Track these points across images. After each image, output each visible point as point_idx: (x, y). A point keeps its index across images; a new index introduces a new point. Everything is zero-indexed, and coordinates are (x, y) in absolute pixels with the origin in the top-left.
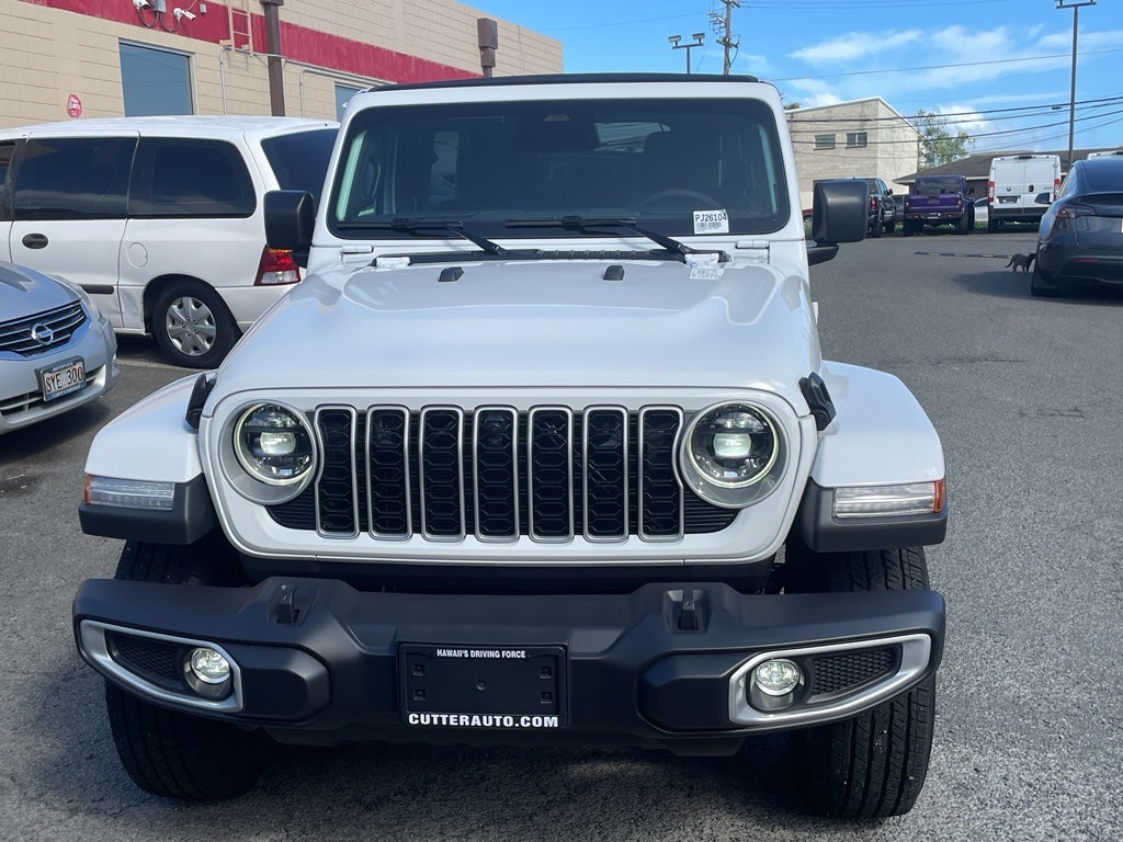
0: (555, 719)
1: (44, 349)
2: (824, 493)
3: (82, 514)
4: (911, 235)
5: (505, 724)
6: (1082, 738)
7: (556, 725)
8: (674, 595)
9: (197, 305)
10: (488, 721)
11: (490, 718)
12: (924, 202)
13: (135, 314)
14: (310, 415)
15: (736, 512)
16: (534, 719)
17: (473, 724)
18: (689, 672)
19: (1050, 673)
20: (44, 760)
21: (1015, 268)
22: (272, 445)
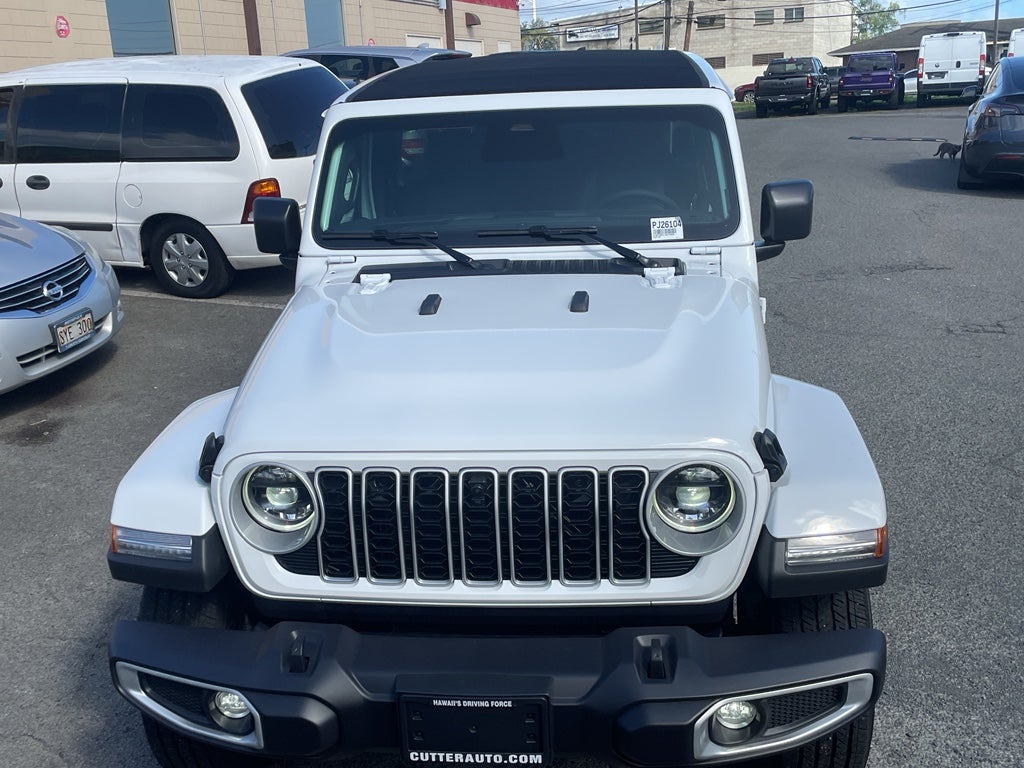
0: (539, 757)
1: (56, 304)
2: (778, 544)
3: (111, 563)
4: (845, 111)
5: (495, 760)
6: (1002, 698)
7: (540, 762)
8: (643, 640)
9: (191, 241)
10: (480, 759)
11: (482, 756)
12: (856, 80)
13: (134, 250)
14: (311, 475)
15: (697, 559)
16: (521, 757)
17: (467, 761)
18: (658, 718)
19: (974, 626)
20: (87, 734)
21: (942, 156)
22: (277, 498)
